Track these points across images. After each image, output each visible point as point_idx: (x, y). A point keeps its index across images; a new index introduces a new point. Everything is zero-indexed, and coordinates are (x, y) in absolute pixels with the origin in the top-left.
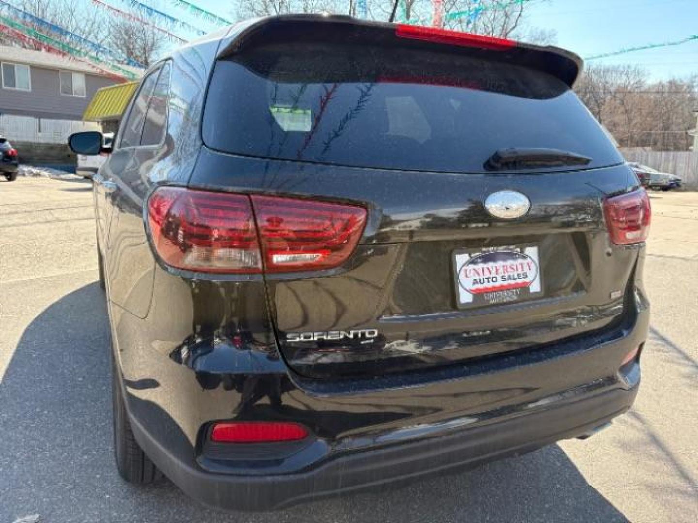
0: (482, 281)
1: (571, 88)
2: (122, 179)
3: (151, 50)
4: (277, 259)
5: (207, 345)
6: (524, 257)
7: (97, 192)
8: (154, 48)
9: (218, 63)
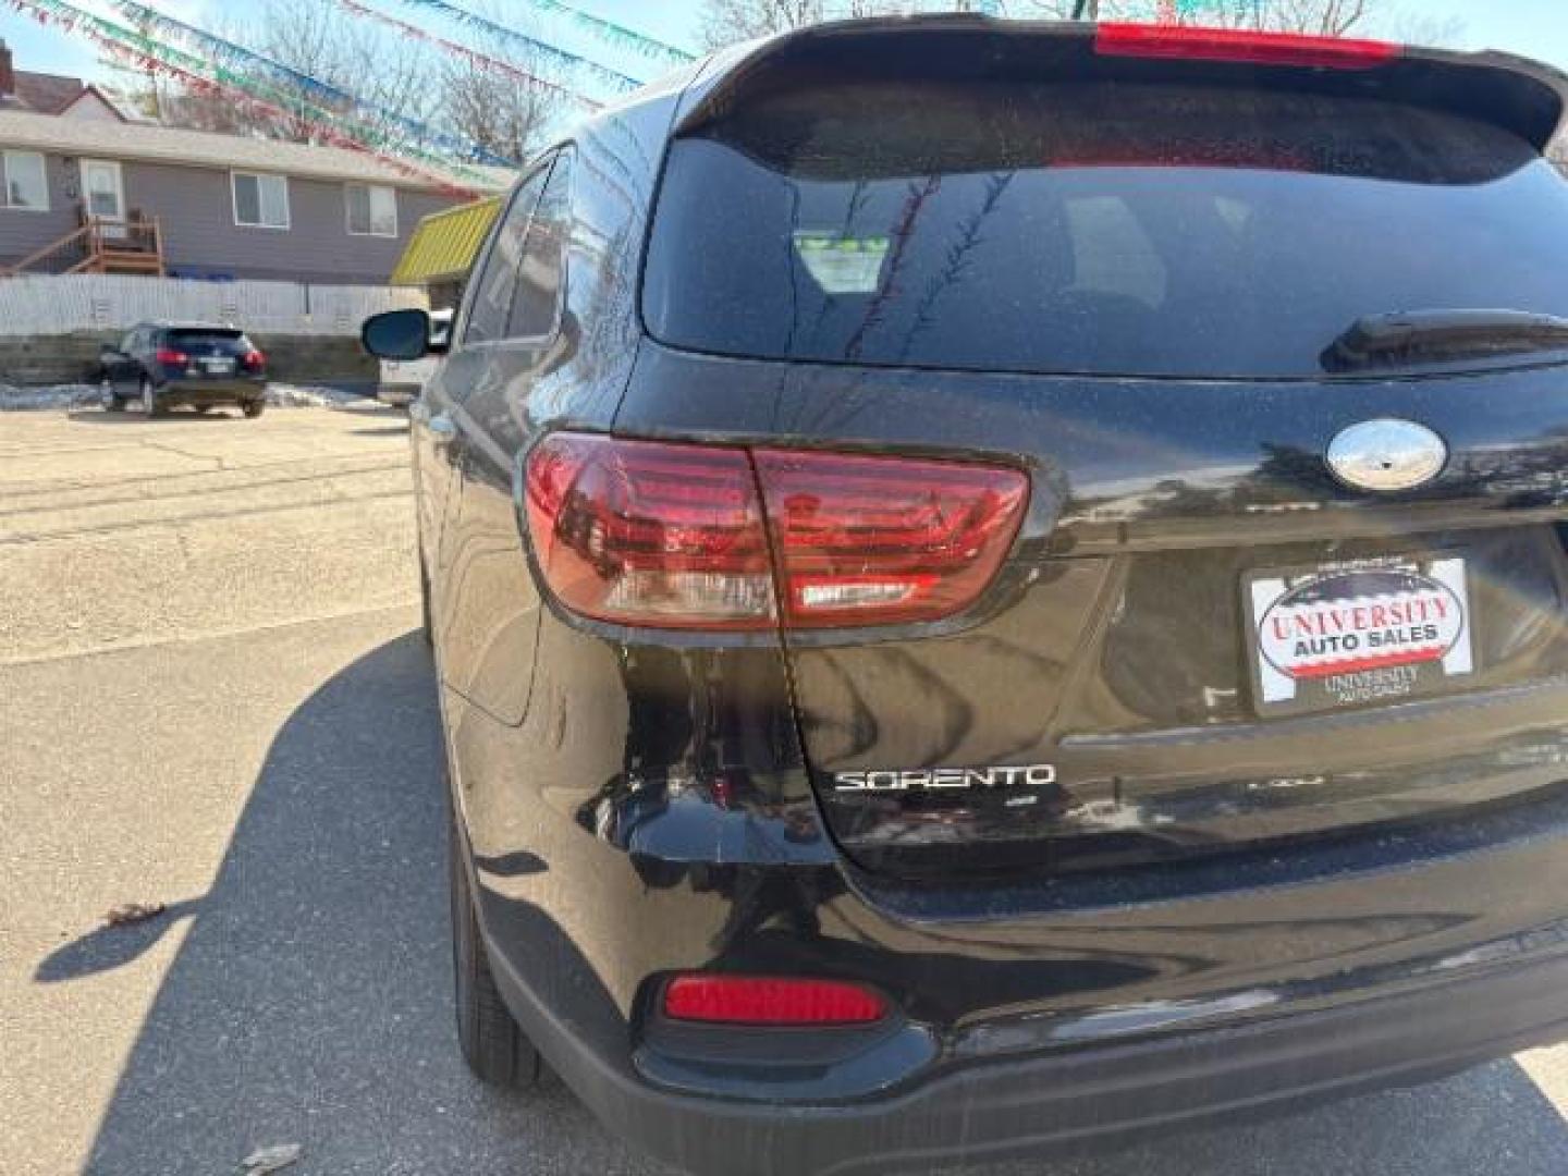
0: (1318, 647)
1: (1542, 155)
2: (469, 412)
3: (528, 127)
4: (815, 596)
5: (655, 797)
6: (1432, 586)
7: (418, 436)
8: (533, 123)
9: (679, 145)
